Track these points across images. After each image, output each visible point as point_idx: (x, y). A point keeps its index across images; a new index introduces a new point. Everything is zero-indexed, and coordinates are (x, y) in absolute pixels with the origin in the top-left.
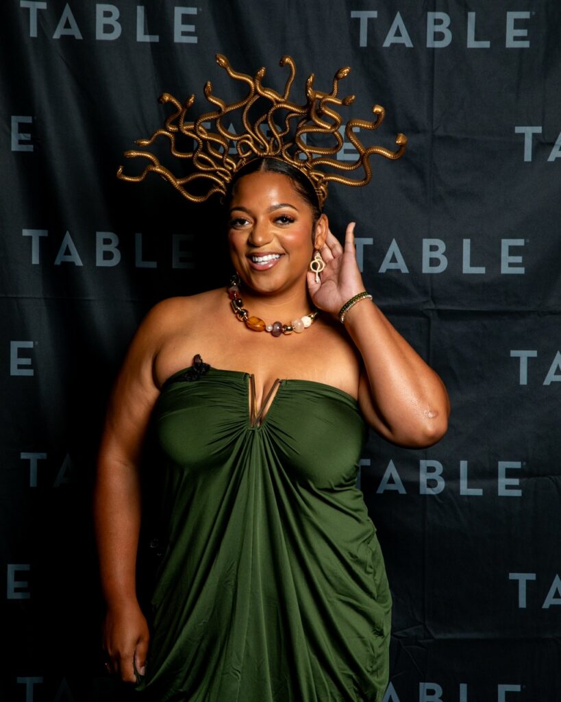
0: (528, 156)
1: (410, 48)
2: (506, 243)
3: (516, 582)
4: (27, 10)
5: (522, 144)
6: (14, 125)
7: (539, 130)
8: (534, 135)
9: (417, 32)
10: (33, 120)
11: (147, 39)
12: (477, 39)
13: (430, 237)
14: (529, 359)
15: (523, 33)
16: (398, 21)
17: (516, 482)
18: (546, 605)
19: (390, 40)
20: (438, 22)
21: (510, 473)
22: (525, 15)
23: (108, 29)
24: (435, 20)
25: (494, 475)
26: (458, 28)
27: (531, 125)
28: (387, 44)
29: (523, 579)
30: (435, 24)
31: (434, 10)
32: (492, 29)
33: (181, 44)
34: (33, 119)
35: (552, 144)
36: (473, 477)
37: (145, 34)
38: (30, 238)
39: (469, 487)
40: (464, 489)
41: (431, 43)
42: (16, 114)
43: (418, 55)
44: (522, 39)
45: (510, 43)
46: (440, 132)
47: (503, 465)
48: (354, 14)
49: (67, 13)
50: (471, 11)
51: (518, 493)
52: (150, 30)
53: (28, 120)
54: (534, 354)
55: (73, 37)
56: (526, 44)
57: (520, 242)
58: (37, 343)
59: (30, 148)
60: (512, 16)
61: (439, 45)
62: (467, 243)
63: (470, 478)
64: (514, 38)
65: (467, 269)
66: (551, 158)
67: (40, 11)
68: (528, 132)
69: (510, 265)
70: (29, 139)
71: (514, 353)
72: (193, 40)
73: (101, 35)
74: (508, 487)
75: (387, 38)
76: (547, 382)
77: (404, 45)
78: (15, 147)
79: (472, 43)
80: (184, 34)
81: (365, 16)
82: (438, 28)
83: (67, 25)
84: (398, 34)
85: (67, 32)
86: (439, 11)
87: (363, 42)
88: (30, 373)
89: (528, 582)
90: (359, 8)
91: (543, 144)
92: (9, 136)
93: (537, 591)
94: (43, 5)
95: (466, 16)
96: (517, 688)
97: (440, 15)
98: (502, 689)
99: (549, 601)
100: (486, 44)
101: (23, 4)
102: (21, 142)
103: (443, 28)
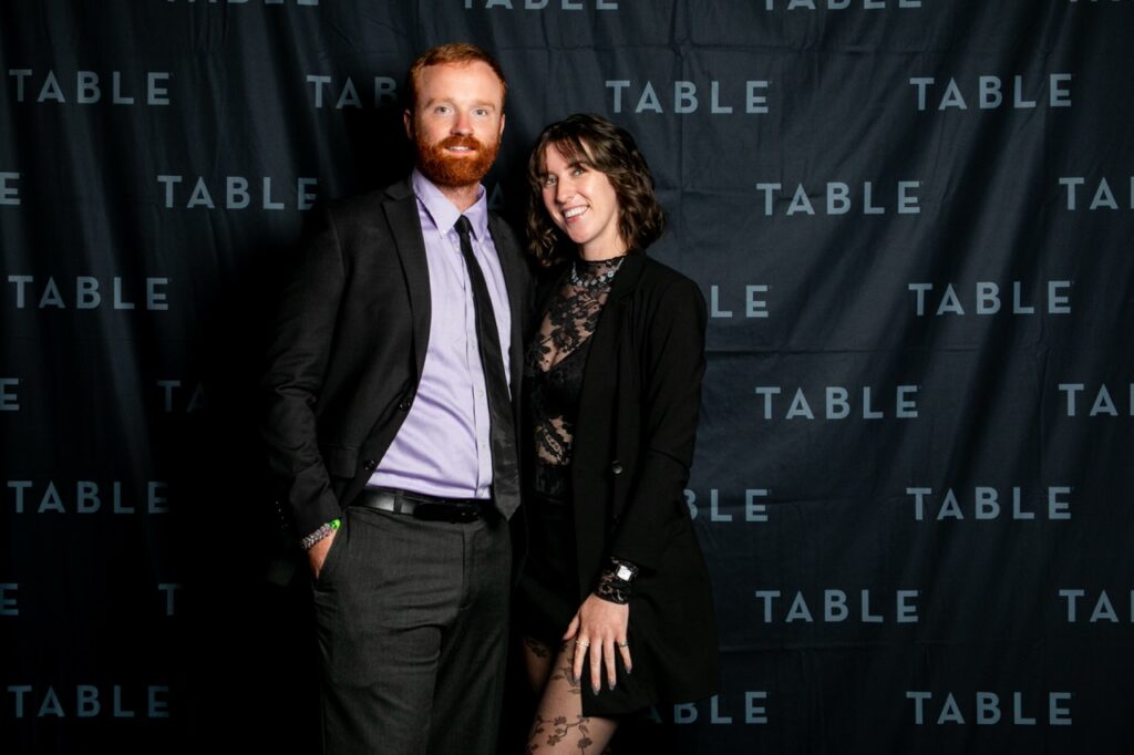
0: (769, 211)
1: (660, 114)
2: (751, 290)
3: (762, 599)
4: (313, 84)
5: (763, 200)
6: (301, 187)
7: (778, 186)
8: (774, 191)
10: (319, 181)
12: (720, 105)
14: (773, 395)
15: (762, 100)
16: (649, 89)
17: (762, 508)
18: (789, 620)
19: (641, 106)
20: (685, 90)
21: (757, 500)
22: (763, 84)
23: (386, 99)
24: (682, 88)
25: (742, 502)
26: (703, 96)
27: (771, 182)
28: (639, 110)
29: (768, 596)
30: (682, 92)
31: (681, 79)
32: (734, 97)
35: (791, 199)
36: (724, 504)
39: (720, 513)
40: (715, 516)
41: (678, 109)
42: (303, 176)
43: (667, 120)
44: (761, 105)
45: (750, 109)
46: (689, 189)
47: (750, 493)
48: (609, 84)
49: (349, 85)
50: (714, 80)
51: (764, 518)
53: (313, 181)
54: (777, 390)
55: (354, 106)
56: (765, 110)
57: (763, 288)
59: (314, 207)
60: (751, 85)
61: (686, 110)
62: (715, 290)
63: (720, 505)
64: (754, 105)
65: (716, 313)
66: (790, 212)
67: (324, 85)
68: (769, 188)
69: (754, 309)
70: (314, 199)
71: (759, 390)
74: (755, 513)
75: (639, 105)
76: (789, 417)
77: (654, 111)
78: (301, 206)
79: (716, 109)
81: (619, 85)
82: (685, 96)
83: (349, 96)
84: (649, 101)
85: (349, 102)
86: (685, 80)
87: (618, 108)
89: (773, 599)
90: (614, 78)
91: (782, 199)
92: (296, 196)
93: (781, 607)
94: (327, 79)
95: (710, 85)
96: (763, 695)
97: (686, 84)
98: (750, 696)
99: (792, 615)
100: (729, 110)
101: (310, 78)
102: (307, 201)
103: (689, 96)
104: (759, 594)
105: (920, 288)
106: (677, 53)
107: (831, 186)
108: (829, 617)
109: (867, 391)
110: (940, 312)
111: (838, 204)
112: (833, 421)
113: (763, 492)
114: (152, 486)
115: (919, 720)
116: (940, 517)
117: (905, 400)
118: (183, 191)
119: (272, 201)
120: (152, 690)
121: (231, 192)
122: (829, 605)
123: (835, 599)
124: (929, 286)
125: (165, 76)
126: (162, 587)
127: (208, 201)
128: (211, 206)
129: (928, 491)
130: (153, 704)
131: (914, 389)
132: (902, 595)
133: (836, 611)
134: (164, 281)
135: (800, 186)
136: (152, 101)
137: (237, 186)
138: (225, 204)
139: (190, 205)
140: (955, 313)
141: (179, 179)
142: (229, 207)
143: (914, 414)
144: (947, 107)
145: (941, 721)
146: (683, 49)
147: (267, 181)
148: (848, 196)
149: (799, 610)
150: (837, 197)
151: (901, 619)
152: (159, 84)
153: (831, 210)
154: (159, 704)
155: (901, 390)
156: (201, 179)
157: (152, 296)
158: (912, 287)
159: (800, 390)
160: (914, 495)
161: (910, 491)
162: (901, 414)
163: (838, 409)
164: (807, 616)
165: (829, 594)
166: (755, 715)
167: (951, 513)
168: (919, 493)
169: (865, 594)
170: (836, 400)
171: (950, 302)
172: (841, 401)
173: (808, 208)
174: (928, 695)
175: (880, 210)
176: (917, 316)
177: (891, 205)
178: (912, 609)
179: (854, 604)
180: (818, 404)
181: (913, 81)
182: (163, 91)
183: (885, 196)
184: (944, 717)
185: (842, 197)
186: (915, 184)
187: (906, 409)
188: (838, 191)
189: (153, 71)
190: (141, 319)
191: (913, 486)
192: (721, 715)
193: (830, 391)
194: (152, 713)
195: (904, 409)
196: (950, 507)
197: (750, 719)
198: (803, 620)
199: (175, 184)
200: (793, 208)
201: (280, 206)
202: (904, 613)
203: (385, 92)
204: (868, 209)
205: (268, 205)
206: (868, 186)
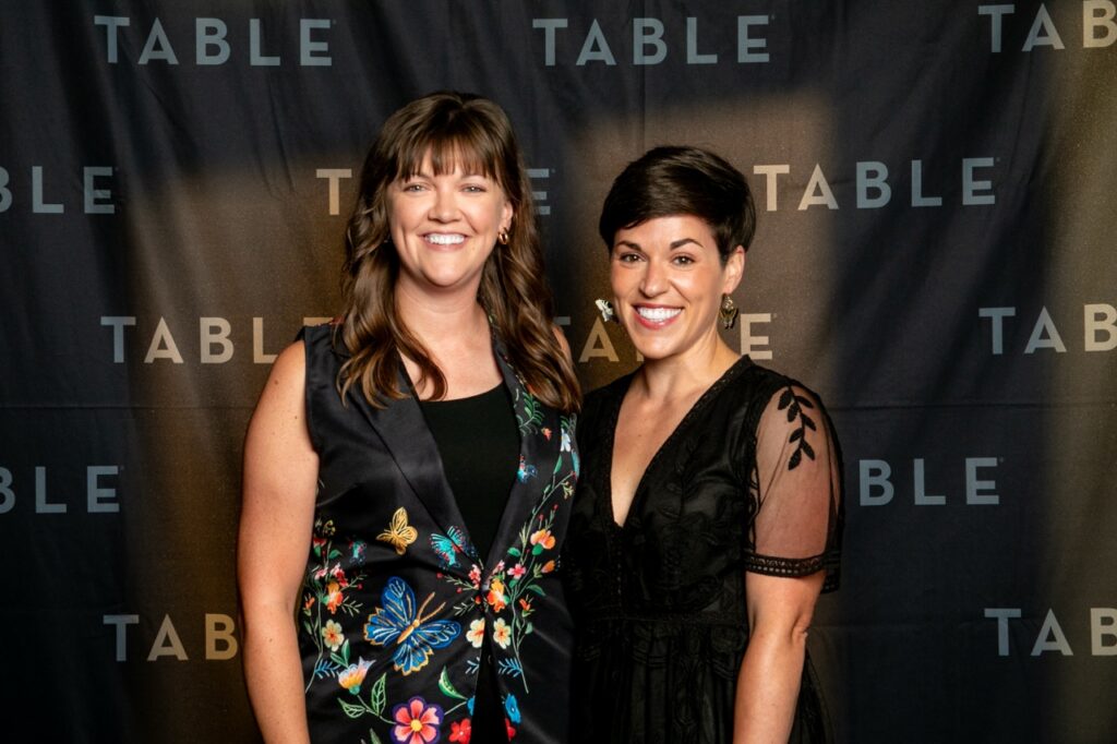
0: (772, 204)
1: (612, 66)
2: (747, 320)
4: (104, 28)
6: (88, 179)
9: (621, 47)
10: (114, 172)
11: (265, 61)
12: (700, 52)
15: (761, 43)
16: (596, 31)
19: (585, 56)
20: (648, 31)
22: (762, 20)
23: (213, 50)
24: (644, 28)
26: (675, 39)
28: (581, 61)
30: (644, 33)
31: (643, 16)
32: (720, 39)
33: (310, 67)
34: (113, 170)
37: (262, 55)
38: (111, 328)
41: (639, 59)
42: (90, 164)
43: (622, 75)
44: (759, 50)
48: (537, 23)
49: (158, 29)
50: (690, 16)
53: (107, 171)
55: (165, 61)
56: (765, 58)
57: (765, 318)
58: (122, 468)
59: (110, 209)
60: (744, 22)
61: (650, 60)
64: (748, 50)
66: (803, 206)
67: (120, 29)
68: (771, 173)
70: (109, 197)
72: (327, 62)
73: (202, 59)
75: (582, 54)
77: (603, 62)
78: (89, 208)
79: (693, 57)
80: (314, 54)
81: (552, 25)
82: (648, 39)
83: (157, 47)
84: (596, 48)
85: (158, 55)
86: (648, 17)
87: (550, 60)
88: (113, 508)
90: (543, 15)
91: (791, 188)
92: (82, 193)
94: (125, 21)
95: (685, 23)
97: (651, 22)
100: (712, 59)
102: (97, 201)
103: (655, 39)
105: (997, 315)
107: (863, 167)
109: (919, 465)
110: (1030, 349)
111: (873, 193)
112: (869, 508)
116: (1036, 652)
117: (979, 477)
119: (46, 201)
124: (1011, 312)
129: (1016, 612)
131: (991, 462)
135: (818, 168)
140: (1053, 349)
143: (993, 499)
144: (1034, 48)
147: (37, 172)
148: (887, 181)
150: (872, 183)
153: (863, 202)
155: (972, 464)
158: (984, 312)
160: (995, 620)
161: (989, 613)
162: (973, 499)
163: (877, 491)
167: (1052, 646)
168: (1002, 616)
170: (874, 478)
171: (1045, 335)
172: (881, 480)
173: (829, 200)
175: (936, 202)
176: (992, 355)
177: (952, 193)
180: (848, 486)
181: (983, 10)
183: (944, 180)
185: (879, 182)
186: (988, 162)
187: (981, 492)
191: (995, 606)
193: (865, 465)
195: (977, 492)
196: (1051, 637)
200: (808, 200)
201: (58, 209)
203: (210, 40)
204: (918, 200)
205: (39, 207)
206: (916, 167)
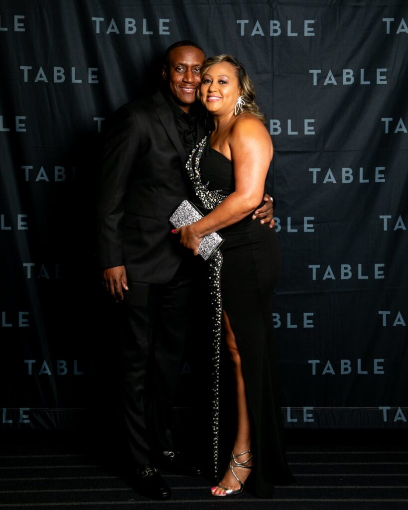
0: (315, 83)
1: (263, 36)
2: (306, 121)
3: (311, 269)
4: (95, 21)
6: (90, 72)
7: (319, 71)
8: (318, 74)
9: (266, 29)
11: (148, 33)
12: (292, 32)
13: (273, 119)
15: (311, 29)
16: (258, 24)
17: (311, 226)
18: (324, 279)
19: (254, 33)
20: (275, 25)
21: (309, 222)
22: (312, 22)
23: (131, 29)
24: (273, 24)
25: (302, 223)
26: (284, 28)
27: (316, 69)
28: (253, 34)
29: (314, 267)
31: (273, 20)
32: (298, 28)
33: (163, 35)
34: (98, 69)
35: (326, 78)
37: (147, 31)
38: (97, 121)
39: (292, 228)
40: (289, 230)
41: (272, 34)
42: (91, 67)
43: (266, 41)
44: (311, 32)
45: (306, 34)
46: (277, 73)
47: (306, 219)
48: (238, 21)
49: (113, 22)
50: (289, 20)
51: (312, 231)
52: (149, 29)
53: (96, 69)
54: (319, 170)
55: (115, 33)
56: (313, 34)
57: (313, 121)
59: (97, 82)
60: (307, 22)
61: (275, 35)
62: (289, 121)
63: (292, 225)
64: (308, 32)
65: (290, 133)
67: (100, 22)
68: (315, 72)
69: (308, 131)
70: (96, 78)
71: (311, 170)
72: (168, 33)
73: (127, 32)
74: (308, 228)
76: (325, 182)
77: (260, 35)
78: (90, 81)
79: (290, 34)
80: (164, 31)
81: (243, 22)
82: (275, 28)
83: (113, 28)
84: (258, 30)
85: (113, 31)
86: (275, 20)
87: (243, 34)
89: (317, 269)
90: (240, 19)
91: (321, 78)
92: (88, 76)
93: (321, 273)
94: (102, 19)
95: (287, 22)
96: (312, 314)
97: (276, 22)
98: (306, 315)
99: (326, 277)
100: (296, 35)
101: (94, 19)
102: (93, 79)
103: (277, 27)
104: (310, 266)
105: (386, 120)
106: (271, 7)
107: (345, 71)
108: (343, 277)
109: (361, 170)
110: (396, 132)
111: (348, 80)
112: (345, 184)
113: (312, 218)
114: (20, 216)
115: (385, 324)
116: (395, 229)
117: (379, 173)
118: (33, 74)
120: (21, 314)
121: (56, 74)
122: (343, 271)
123: (346, 268)
124: (391, 119)
125: (23, 17)
126: (25, 265)
127: (45, 79)
128: (46, 81)
129: (390, 217)
130: (21, 320)
131: (383, 168)
132: (377, 266)
133: (346, 274)
134: (24, 118)
135: (330, 71)
136: (17, 29)
137: (59, 71)
138: (53, 80)
139: (36, 81)
140: (403, 132)
141: (30, 68)
142: (55, 82)
143: (383, 181)
144: (400, 33)
145: (395, 325)
146: (274, 4)
147: (73, 69)
148: (353, 76)
149: (329, 274)
150: (348, 76)
151: (377, 277)
152: (20, 21)
153: (345, 83)
154: (24, 320)
155: (377, 169)
156: (41, 68)
157: (18, 125)
158: (383, 119)
159: (330, 170)
160: (383, 219)
161: (381, 217)
162: (377, 180)
163: (348, 178)
164: (332, 277)
165: (343, 266)
166: (308, 324)
167: (400, 227)
168: (385, 218)
169: (360, 266)
170: (347, 174)
171: (401, 127)
172: (349, 175)
173: (334, 82)
174: (389, 313)
175: (368, 83)
176: (385, 134)
177: (374, 80)
178: (382, 272)
179: (354, 270)
180: (338, 176)
181: (384, 20)
182: (22, 25)
183: (370, 75)
184: (396, 323)
185: (350, 76)
186: (385, 70)
187: (380, 178)
188: (348, 73)
189: (17, 14)
190: (13, 136)
191: (383, 215)
192: (292, 324)
193: (344, 170)
194: (21, 325)
195: (379, 178)
196: (400, 224)
197: (306, 326)
198: (331, 279)
199: (29, 71)
200: (327, 82)
201: (80, 81)
202: (378, 275)
203: (130, 25)
204: (363, 82)
205: (74, 81)
206: (362, 71)
